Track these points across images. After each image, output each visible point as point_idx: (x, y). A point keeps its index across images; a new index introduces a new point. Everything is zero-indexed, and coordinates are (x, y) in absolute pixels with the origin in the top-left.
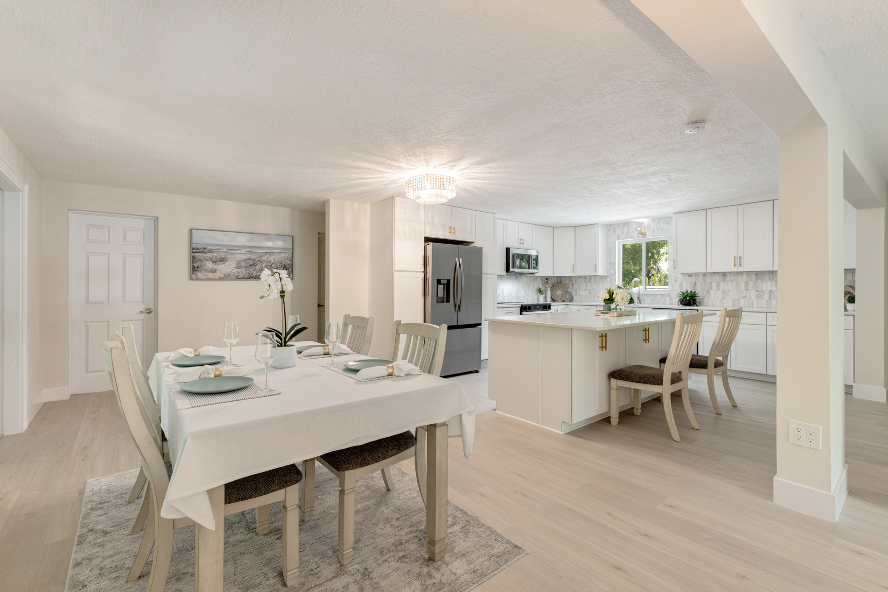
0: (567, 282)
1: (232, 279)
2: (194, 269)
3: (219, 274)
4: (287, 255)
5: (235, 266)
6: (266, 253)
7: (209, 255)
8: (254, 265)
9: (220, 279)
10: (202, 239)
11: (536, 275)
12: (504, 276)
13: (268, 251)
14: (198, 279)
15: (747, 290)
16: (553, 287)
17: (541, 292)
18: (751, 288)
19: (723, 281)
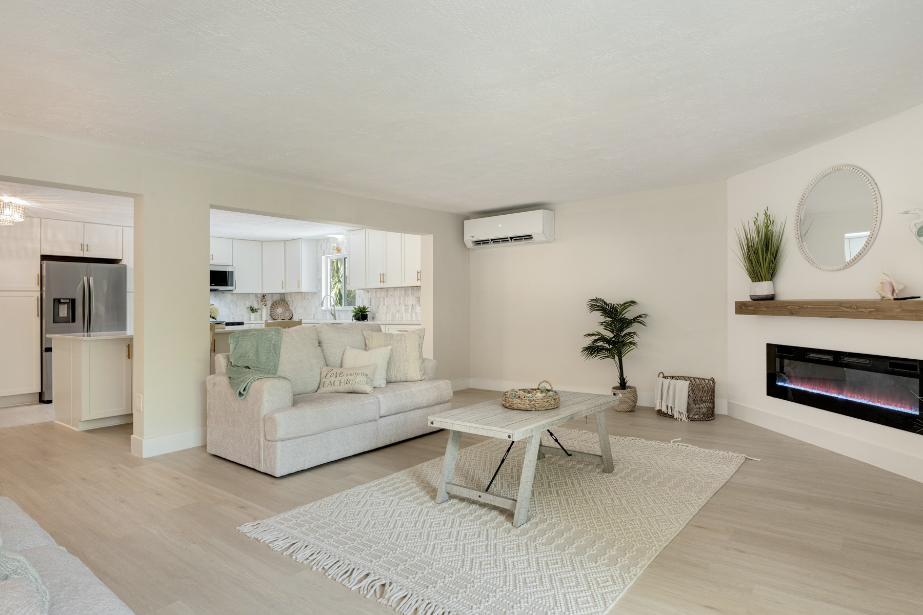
0: (289, 300)
11: (234, 292)
15: (400, 304)
16: (273, 304)
17: (253, 310)
18: (402, 303)
19: (387, 296)
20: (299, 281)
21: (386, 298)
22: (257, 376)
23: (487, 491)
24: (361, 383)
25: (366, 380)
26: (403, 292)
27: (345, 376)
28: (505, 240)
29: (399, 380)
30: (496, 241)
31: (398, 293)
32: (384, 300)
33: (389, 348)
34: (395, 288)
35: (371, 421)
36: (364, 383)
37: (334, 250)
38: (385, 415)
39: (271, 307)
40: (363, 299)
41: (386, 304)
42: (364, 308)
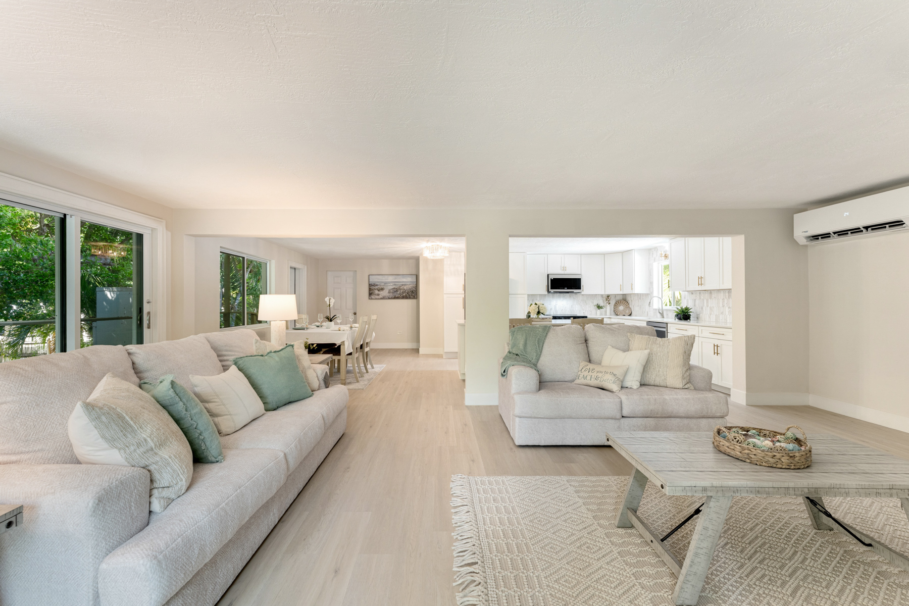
1: (386, 299)
2: (370, 294)
3: (380, 296)
4: (413, 285)
5: (388, 292)
6: (403, 285)
7: (376, 287)
8: (397, 291)
9: (381, 299)
10: (374, 279)
11: (582, 293)
12: (545, 295)
13: (403, 284)
14: (372, 299)
15: (723, 306)
16: (616, 303)
17: (599, 307)
18: (726, 305)
19: (711, 298)
20: (632, 285)
21: (709, 300)
22: (513, 363)
23: (662, 540)
24: (608, 381)
25: (613, 379)
26: (727, 294)
27: (596, 372)
28: (856, 231)
29: (658, 384)
30: (842, 233)
31: (722, 295)
32: (707, 302)
33: (647, 352)
34: (719, 290)
35: (612, 419)
36: (611, 382)
37: (661, 257)
38: (629, 416)
39: (615, 305)
40: (687, 300)
41: (709, 305)
42: (687, 309)
